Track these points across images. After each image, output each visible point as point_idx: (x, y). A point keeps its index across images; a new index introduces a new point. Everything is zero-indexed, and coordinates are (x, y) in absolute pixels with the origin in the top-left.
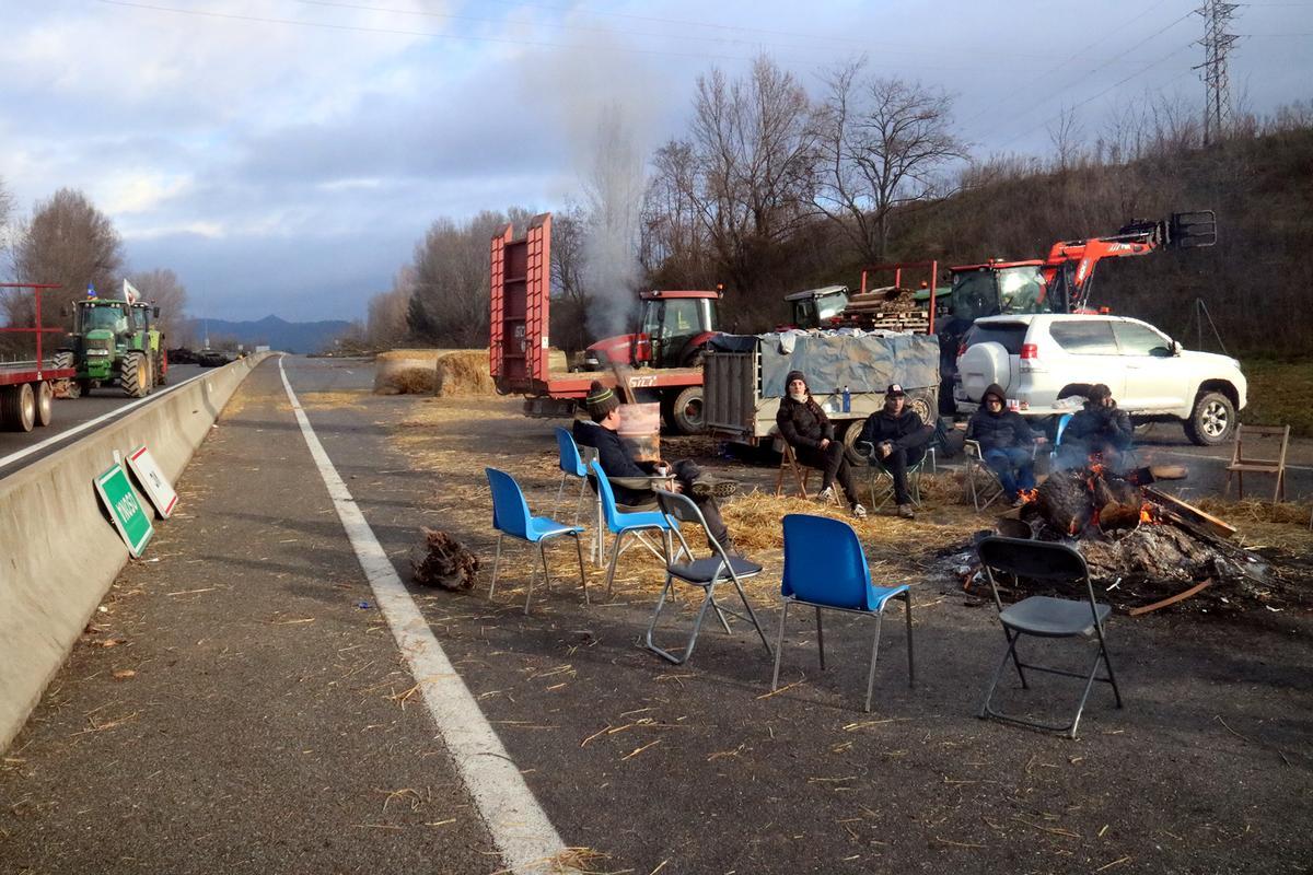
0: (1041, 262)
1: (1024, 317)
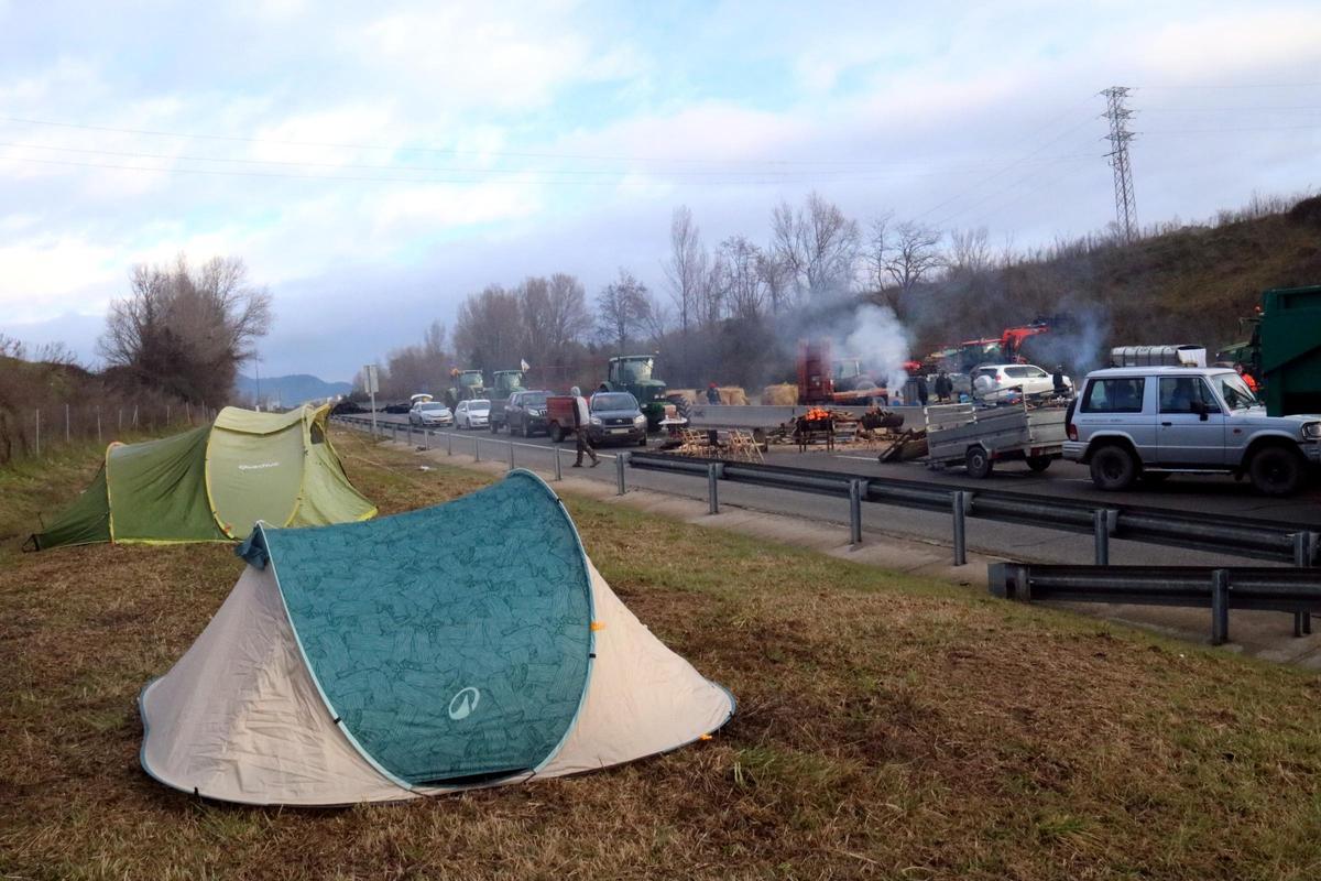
0: (999, 340)
1: (996, 367)
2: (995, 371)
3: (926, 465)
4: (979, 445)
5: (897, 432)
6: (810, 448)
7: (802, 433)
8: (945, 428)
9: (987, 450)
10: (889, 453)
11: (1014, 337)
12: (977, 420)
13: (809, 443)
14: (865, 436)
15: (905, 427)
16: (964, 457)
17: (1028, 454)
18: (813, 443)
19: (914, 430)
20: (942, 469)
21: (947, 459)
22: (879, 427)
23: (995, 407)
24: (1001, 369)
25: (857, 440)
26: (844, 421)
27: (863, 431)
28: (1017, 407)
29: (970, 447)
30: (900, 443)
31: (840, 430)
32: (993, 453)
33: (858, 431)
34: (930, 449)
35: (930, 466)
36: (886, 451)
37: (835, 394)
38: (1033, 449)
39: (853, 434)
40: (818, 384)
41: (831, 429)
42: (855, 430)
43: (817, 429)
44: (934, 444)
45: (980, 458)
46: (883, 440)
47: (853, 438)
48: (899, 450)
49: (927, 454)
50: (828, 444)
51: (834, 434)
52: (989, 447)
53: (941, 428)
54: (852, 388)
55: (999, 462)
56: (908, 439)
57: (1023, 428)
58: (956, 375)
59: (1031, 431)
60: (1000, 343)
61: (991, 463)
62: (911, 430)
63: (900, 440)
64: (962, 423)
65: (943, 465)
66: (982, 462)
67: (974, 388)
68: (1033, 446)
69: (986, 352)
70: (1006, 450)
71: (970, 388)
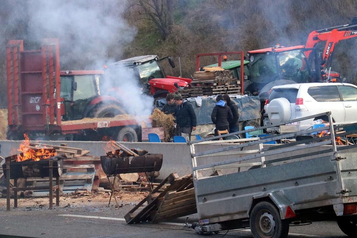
0: (301, 47)
1: (296, 86)
2: (296, 91)
3: (193, 227)
4: (268, 199)
5: (153, 179)
6: (23, 203)
7: (12, 181)
8: (220, 174)
9: (280, 206)
10: (141, 209)
11: (324, 42)
12: (267, 163)
13: (22, 196)
14: (106, 185)
15: (164, 172)
16: (247, 215)
17: (339, 212)
18: (29, 196)
19: (177, 177)
20: (217, 232)
21: (223, 219)
22: (125, 172)
23: (293, 144)
24: (303, 88)
25: (95, 191)
26: (76, 162)
27: (104, 177)
28: (325, 144)
29: (256, 201)
30: (157, 195)
31: (70, 176)
32: (289, 209)
33: (96, 178)
34: (199, 204)
35: (198, 229)
36: (137, 207)
37: (64, 123)
38: (345, 205)
39: (88, 181)
40: (38, 108)
41: (56, 175)
42: (91, 176)
43: (35, 175)
44: (204, 197)
45: (270, 217)
46: (132, 190)
47: (89, 187)
48: (155, 204)
49: (195, 211)
50: (50, 197)
51: (59, 182)
52: (283, 202)
53: (216, 173)
54: (90, 115)
55: (297, 224)
56: (169, 189)
57: (332, 175)
58: (239, 96)
59: (344, 178)
60: (303, 50)
61: (285, 224)
62: (171, 176)
63: (156, 191)
64: (245, 167)
65: (218, 227)
66: (273, 223)
67: (264, 116)
68: (345, 201)
69: (282, 63)
70: (306, 206)
71: (258, 115)
